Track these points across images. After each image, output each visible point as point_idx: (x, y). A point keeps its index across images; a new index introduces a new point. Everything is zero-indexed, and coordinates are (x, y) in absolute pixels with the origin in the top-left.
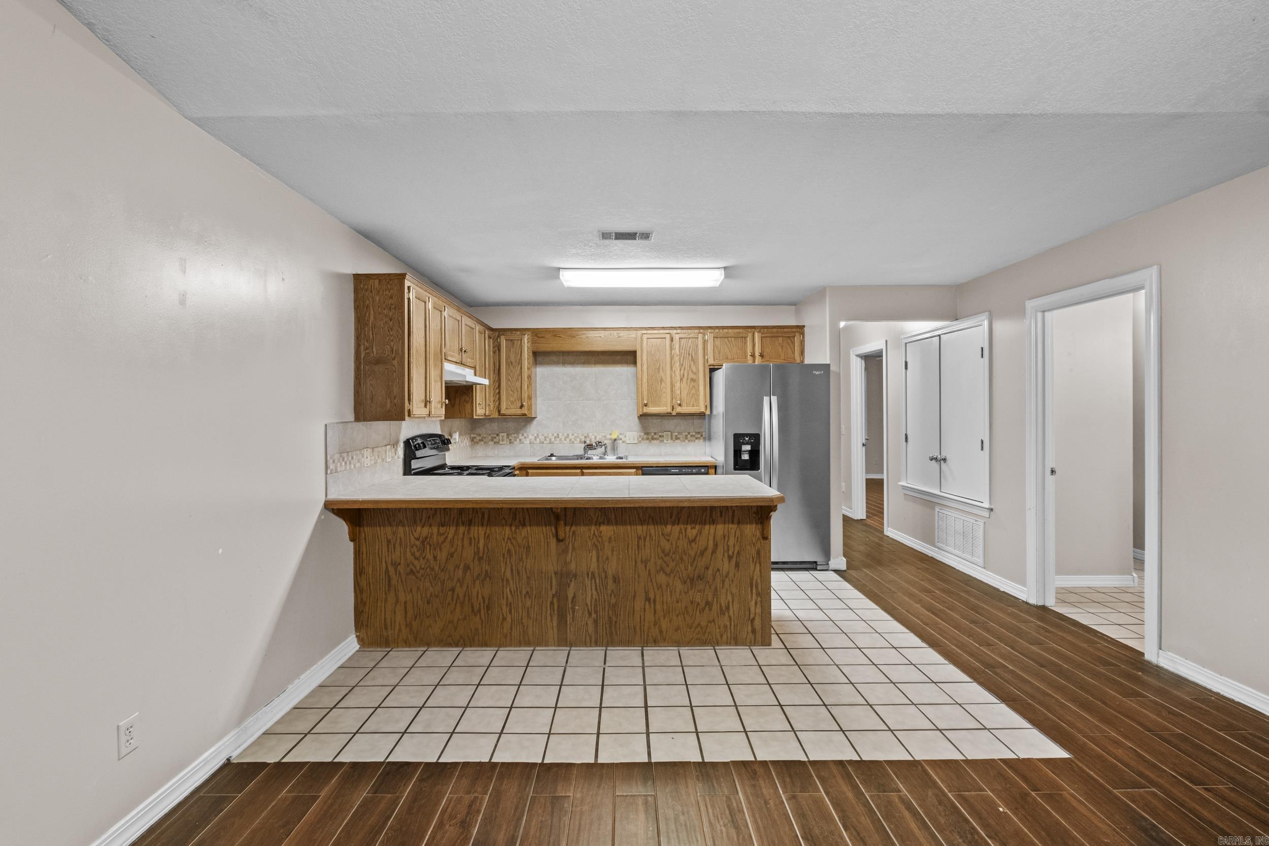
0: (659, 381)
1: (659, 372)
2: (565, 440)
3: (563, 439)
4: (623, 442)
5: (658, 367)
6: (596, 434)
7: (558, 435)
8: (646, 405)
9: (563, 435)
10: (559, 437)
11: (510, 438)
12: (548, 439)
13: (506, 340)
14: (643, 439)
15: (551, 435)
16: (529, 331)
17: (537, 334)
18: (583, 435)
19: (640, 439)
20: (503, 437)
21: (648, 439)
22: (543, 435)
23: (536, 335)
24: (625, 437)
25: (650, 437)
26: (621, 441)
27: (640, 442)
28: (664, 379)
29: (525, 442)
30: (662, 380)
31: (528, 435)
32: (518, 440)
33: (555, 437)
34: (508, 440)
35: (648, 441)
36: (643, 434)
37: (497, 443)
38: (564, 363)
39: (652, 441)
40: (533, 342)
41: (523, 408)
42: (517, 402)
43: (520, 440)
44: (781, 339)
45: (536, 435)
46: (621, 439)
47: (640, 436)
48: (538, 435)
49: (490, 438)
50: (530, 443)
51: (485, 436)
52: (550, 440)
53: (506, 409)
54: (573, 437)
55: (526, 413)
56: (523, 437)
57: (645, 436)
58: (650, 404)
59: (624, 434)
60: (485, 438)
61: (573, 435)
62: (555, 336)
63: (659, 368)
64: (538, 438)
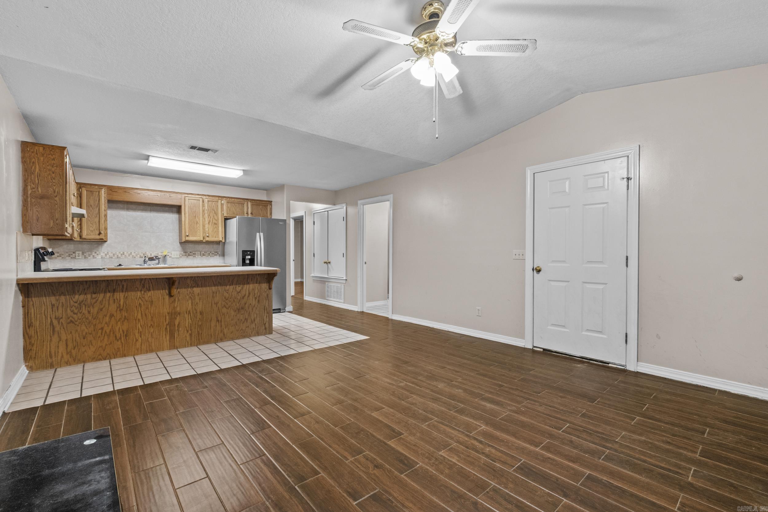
0: (196, 223)
1: (195, 218)
2: (129, 256)
3: (127, 255)
4: (170, 257)
5: (195, 215)
6: (151, 253)
7: (124, 253)
8: (187, 236)
9: (127, 253)
10: (124, 254)
11: (85, 255)
12: (116, 256)
13: (86, 191)
14: (183, 255)
15: (118, 253)
16: (105, 187)
17: (111, 189)
18: (142, 253)
19: (181, 255)
20: (79, 254)
21: (186, 255)
22: (112, 253)
23: (111, 190)
24: (171, 254)
25: (188, 254)
26: (168, 257)
27: (181, 257)
28: (198, 222)
29: (97, 257)
31: (100, 253)
32: (92, 256)
33: (121, 254)
34: (83, 256)
35: (186, 257)
36: (182, 253)
37: (75, 258)
38: (128, 209)
39: (189, 257)
40: (108, 194)
41: (100, 235)
42: (96, 231)
43: (93, 256)
44: (261, 206)
45: (106, 253)
46: (168, 256)
47: (181, 254)
48: (108, 253)
49: (67, 254)
50: (102, 258)
51: (63, 253)
52: (118, 256)
53: (87, 235)
54: (135, 254)
55: (103, 238)
56: (96, 254)
57: (184, 254)
58: (190, 236)
59: (170, 253)
60: (63, 255)
62: (125, 192)
63: (196, 216)
64: (108, 255)
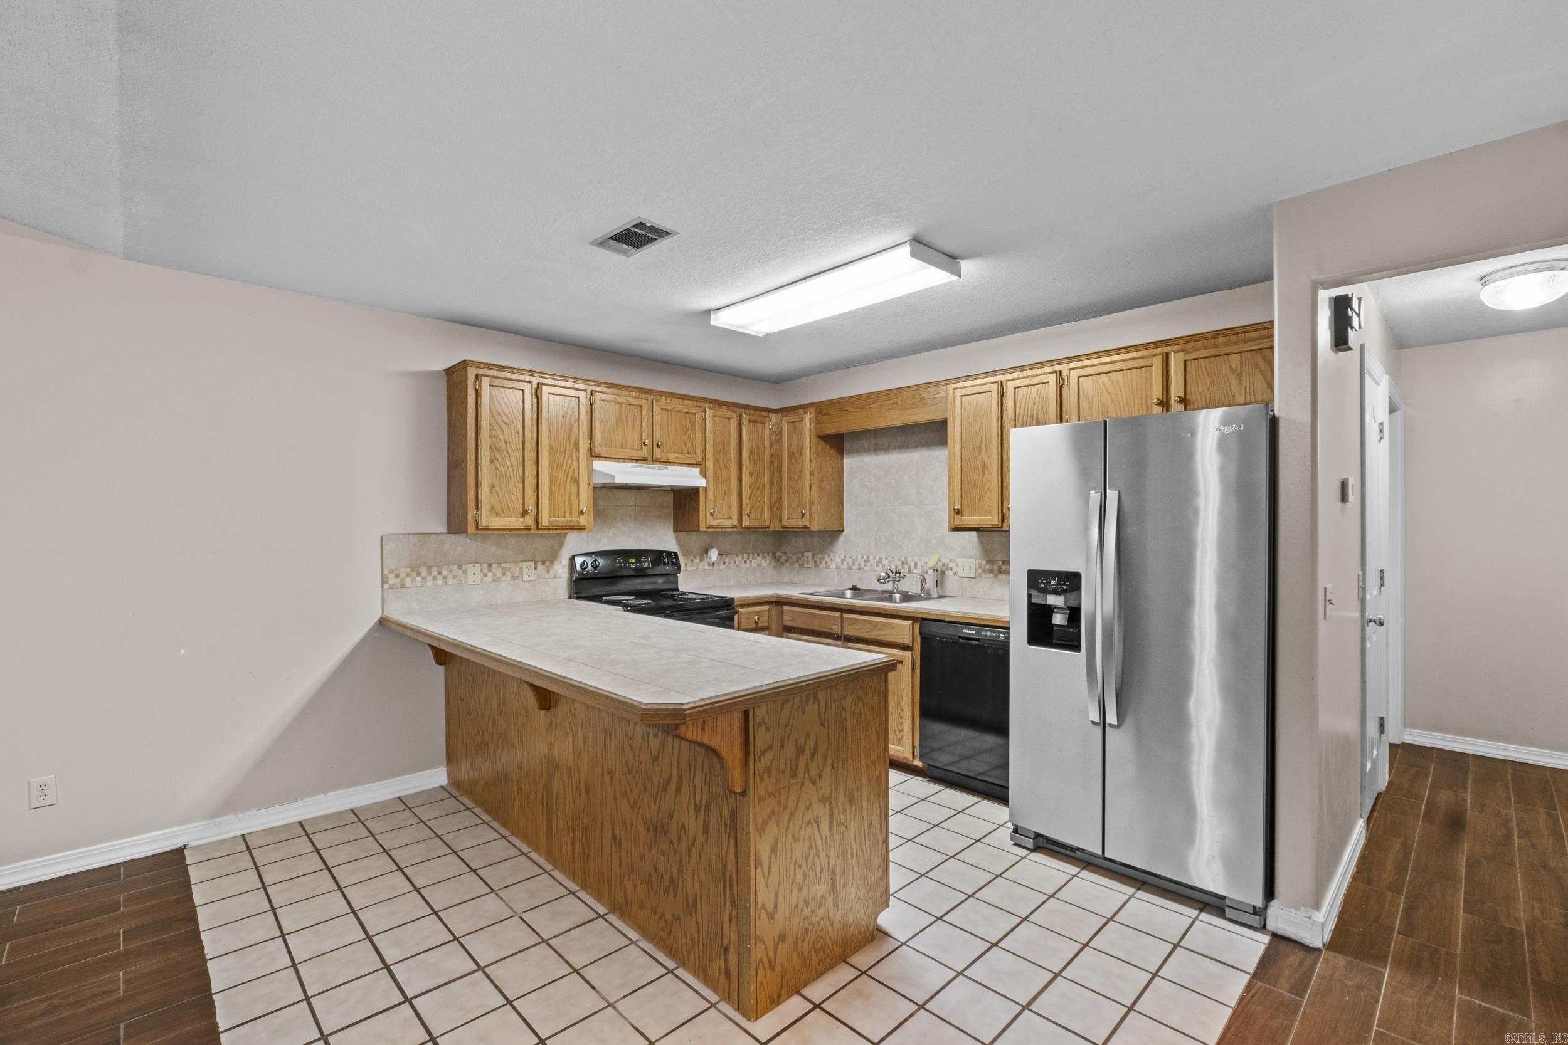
0: (980, 470)
1: (980, 453)
2: (877, 566)
3: (875, 565)
4: (955, 574)
5: (978, 445)
6: (916, 559)
7: (868, 557)
8: (958, 512)
9: (874, 558)
10: (869, 562)
11: (816, 559)
12: (856, 564)
13: (788, 423)
14: (984, 571)
15: (859, 557)
16: (812, 407)
17: (822, 409)
18: (899, 560)
19: (980, 571)
20: (808, 557)
21: (992, 571)
22: (851, 557)
23: (820, 413)
24: (957, 565)
25: (996, 567)
26: (951, 573)
27: (980, 576)
28: (988, 465)
29: (831, 566)
30: (985, 467)
31: (834, 556)
32: (823, 563)
33: (865, 561)
34: (813, 562)
35: (992, 575)
36: (984, 562)
37: (802, 565)
38: (877, 449)
39: (999, 576)
40: (817, 422)
41: (804, 518)
42: (799, 508)
43: (826, 563)
45: (842, 557)
46: (951, 569)
47: (980, 566)
48: (845, 557)
49: (795, 558)
50: (837, 568)
51: (791, 555)
52: (859, 564)
53: (788, 519)
54: (887, 561)
55: (808, 524)
56: (829, 559)
57: (988, 567)
58: (965, 511)
59: (955, 561)
60: (791, 558)
61: (886, 558)
62: (841, 410)
63: (980, 446)
64: (846, 560)
